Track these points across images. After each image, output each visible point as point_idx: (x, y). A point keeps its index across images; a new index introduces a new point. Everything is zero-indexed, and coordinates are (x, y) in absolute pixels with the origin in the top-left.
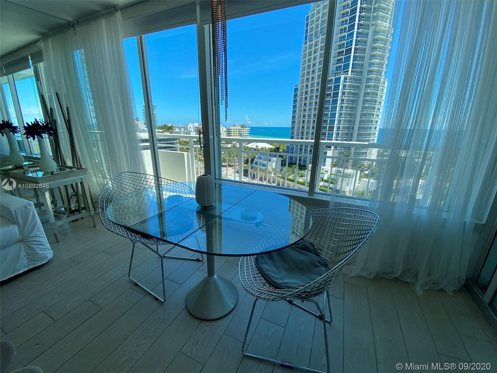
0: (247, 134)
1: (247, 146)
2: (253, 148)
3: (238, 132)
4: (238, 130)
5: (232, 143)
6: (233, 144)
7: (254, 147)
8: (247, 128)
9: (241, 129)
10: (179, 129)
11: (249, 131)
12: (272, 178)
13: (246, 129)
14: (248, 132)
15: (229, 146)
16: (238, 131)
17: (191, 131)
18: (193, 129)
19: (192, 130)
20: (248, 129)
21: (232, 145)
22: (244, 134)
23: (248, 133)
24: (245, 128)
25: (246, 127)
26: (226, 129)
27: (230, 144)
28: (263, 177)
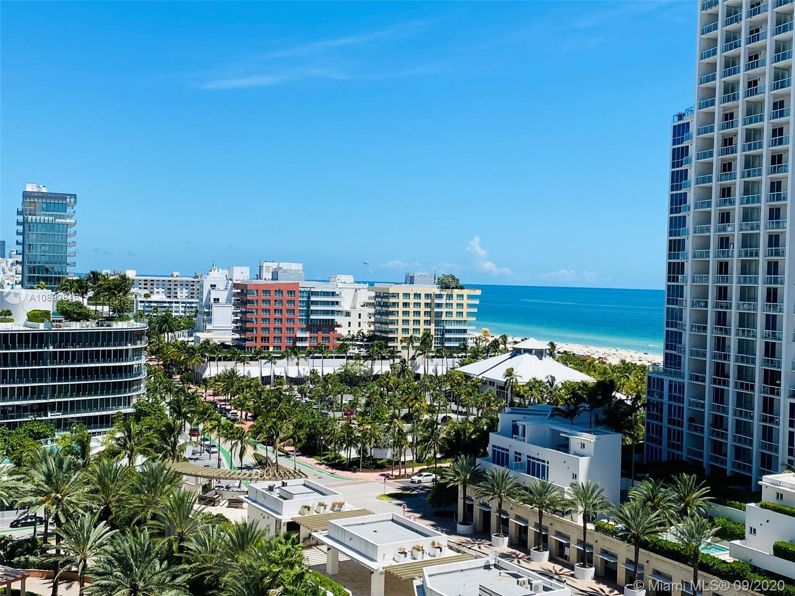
0: (465, 318)
1: (466, 369)
2: (492, 383)
3: (423, 309)
4: (423, 301)
5: (393, 358)
6: (397, 361)
7: (498, 375)
8: (465, 292)
9: (440, 296)
10: (169, 292)
11: (477, 302)
12: (575, 536)
13: (460, 296)
14: (470, 306)
15: (381, 367)
16: (427, 305)
17: (217, 300)
18: (227, 292)
19: (223, 296)
20: (470, 297)
21: (392, 366)
22: (455, 318)
23: (469, 314)
24: (456, 292)
25: (462, 288)
26: (373, 294)
27: (383, 358)
28: (532, 529)
